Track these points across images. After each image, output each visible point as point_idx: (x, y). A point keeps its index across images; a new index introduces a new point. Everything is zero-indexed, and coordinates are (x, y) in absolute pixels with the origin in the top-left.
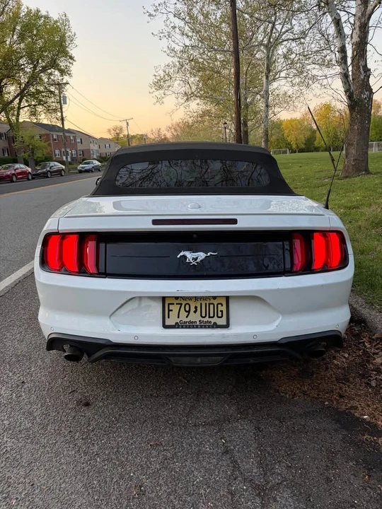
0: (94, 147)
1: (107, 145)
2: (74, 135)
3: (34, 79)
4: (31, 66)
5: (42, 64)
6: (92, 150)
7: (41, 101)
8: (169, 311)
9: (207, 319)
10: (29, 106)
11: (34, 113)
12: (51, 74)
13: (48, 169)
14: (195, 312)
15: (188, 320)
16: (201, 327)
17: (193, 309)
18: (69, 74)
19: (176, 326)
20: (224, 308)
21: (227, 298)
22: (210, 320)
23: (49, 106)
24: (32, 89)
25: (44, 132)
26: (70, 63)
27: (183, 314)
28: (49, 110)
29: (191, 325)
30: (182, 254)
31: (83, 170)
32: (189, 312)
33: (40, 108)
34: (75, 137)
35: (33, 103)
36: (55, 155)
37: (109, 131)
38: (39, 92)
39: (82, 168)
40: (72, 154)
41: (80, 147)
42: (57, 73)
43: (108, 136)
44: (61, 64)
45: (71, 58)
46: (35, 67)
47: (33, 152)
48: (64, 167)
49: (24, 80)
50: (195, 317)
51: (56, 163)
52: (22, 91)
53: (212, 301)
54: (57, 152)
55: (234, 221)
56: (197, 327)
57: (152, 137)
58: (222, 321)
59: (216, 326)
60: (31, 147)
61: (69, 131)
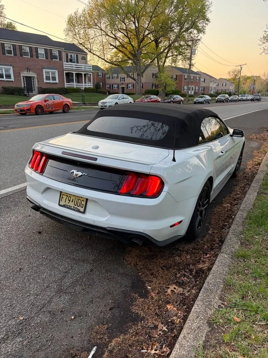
0: (213, 85)
1: (224, 84)
2: (199, 76)
3: (179, 37)
4: (179, 28)
5: (186, 26)
6: (211, 87)
7: (181, 52)
8: (62, 198)
9: (76, 206)
10: (172, 56)
11: (174, 61)
12: (191, 33)
13: (172, 100)
14: (72, 201)
15: (69, 204)
16: (73, 210)
17: (71, 200)
18: (204, 32)
19: (64, 206)
20: (84, 203)
21: (87, 199)
22: (78, 207)
23: (186, 56)
24: (176, 44)
25: (179, 73)
26: (206, 24)
27: (67, 201)
28: (185, 58)
29: (69, 208)
30: (72, 171)
31: (197, 102)
32: (70, 201)
33: (180, 57)
34: (200, 78)
35: (176, 54)
36: (184, 90)
37: (229, 73)
38: (181, 46)
39: (197, 100)
40: (195, 90)
41: (202, 85)
42: (195, 31)
43: (227, 77)
44: (199, 25)
45: (208, 20)
46: (181, 29)
47: (165, 88)
48: (183, 99)
49: (173, 38)
50: (72, 204)
51: (178, 96)
52: (170, 45)
53: (80, 198)
54: (185, 88)
55: (96, 159)
56: (71, 209)
57: (264, 78)
58: (82, 210)
59: (79, 211)
60: (164, 84)
61: (197, 73)
